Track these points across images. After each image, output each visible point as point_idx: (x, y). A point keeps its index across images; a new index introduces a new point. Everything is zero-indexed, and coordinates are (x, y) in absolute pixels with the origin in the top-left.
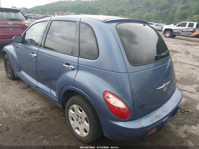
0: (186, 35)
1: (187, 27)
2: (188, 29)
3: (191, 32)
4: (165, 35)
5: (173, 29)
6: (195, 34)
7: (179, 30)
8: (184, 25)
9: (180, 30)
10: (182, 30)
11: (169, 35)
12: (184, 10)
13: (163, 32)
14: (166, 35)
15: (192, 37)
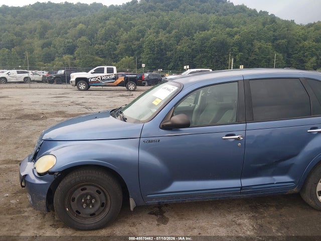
0: (108, 84)
1: (105, 73)
2: (108, 76)
3: (113, 79)
4: (78, 88)
5: (88, 78)
6: (119, 81)
7: (97, 79)
8: (101, 71)
9: (99, 79)
10: (101, 78)
11: (85, 87)
12: (47, 48)
13: (74, 83)
14: (80, 87)
15: (115, 86)
